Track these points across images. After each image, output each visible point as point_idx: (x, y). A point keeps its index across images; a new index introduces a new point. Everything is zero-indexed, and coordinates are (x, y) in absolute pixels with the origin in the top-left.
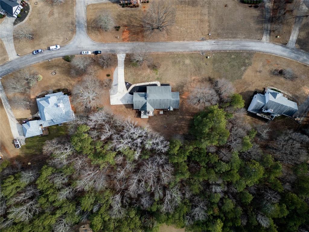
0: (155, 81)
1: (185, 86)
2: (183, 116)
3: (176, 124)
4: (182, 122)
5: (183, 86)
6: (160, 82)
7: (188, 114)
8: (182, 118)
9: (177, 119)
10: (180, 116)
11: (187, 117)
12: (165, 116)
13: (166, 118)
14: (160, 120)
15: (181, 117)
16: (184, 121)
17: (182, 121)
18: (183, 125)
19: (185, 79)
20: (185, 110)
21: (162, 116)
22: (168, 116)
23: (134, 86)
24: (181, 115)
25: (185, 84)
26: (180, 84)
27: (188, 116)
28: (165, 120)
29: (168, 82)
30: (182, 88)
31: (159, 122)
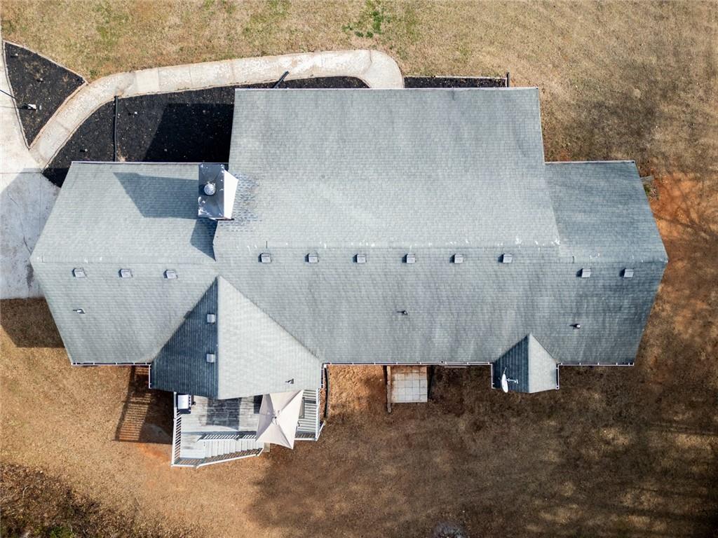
0: (346, 45)
1: (666, 108)
2: (641, 426)
3: (563, 516)
4: (628, 500)
5: (650, 113)
6: (402, 56)
7: (692, 405)
8: (627, 450)
9: (573, 464)
10: (610, 434)
11: (685, 440)
12: (445, 422)
13: (459, 450)
14: (390, 470)
15: (622, 440)
16: (651, 484)
17: (624, 485)
18: (638, 521)
19: (667, 37)
20: (658, 364)
21: (411, 427)
22: (477, 427)
23: (108, 97)
24: (621, 419)
25: (671, 90)
26: (618, 85)
27: (688, 428)
28: (447, 468)
29: (487, 61)
30: (639, 134)
31: (385, 494)
